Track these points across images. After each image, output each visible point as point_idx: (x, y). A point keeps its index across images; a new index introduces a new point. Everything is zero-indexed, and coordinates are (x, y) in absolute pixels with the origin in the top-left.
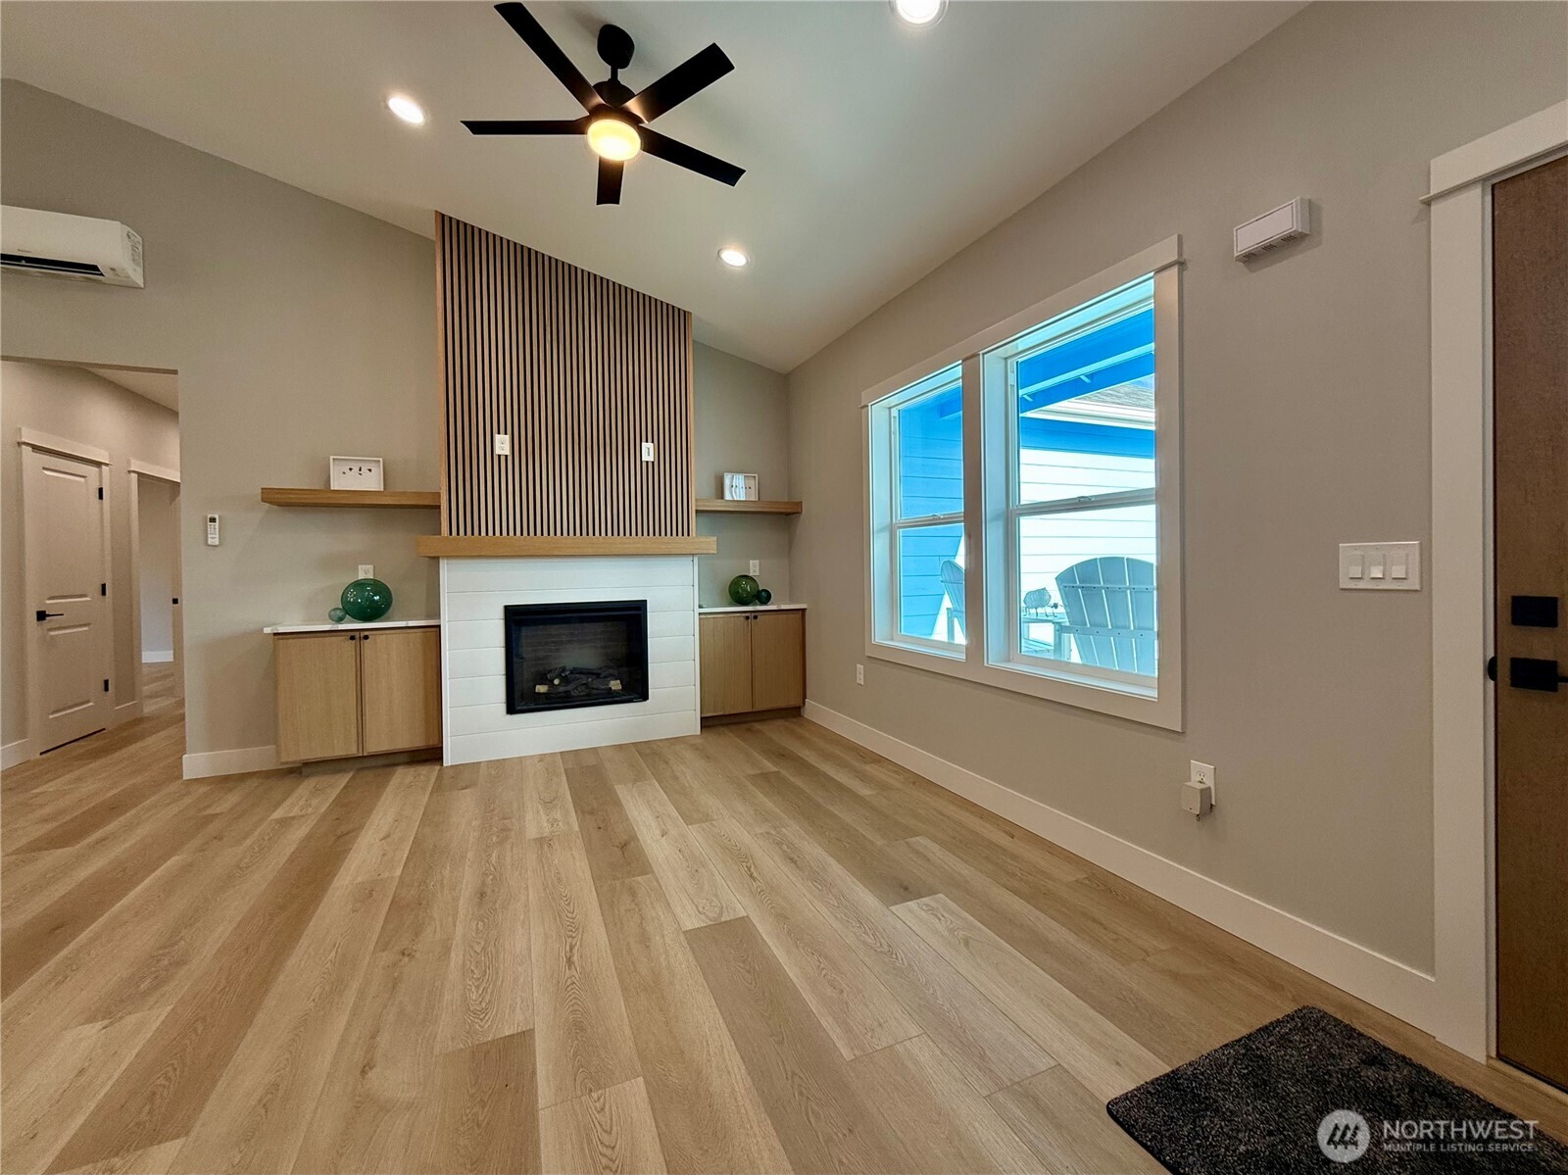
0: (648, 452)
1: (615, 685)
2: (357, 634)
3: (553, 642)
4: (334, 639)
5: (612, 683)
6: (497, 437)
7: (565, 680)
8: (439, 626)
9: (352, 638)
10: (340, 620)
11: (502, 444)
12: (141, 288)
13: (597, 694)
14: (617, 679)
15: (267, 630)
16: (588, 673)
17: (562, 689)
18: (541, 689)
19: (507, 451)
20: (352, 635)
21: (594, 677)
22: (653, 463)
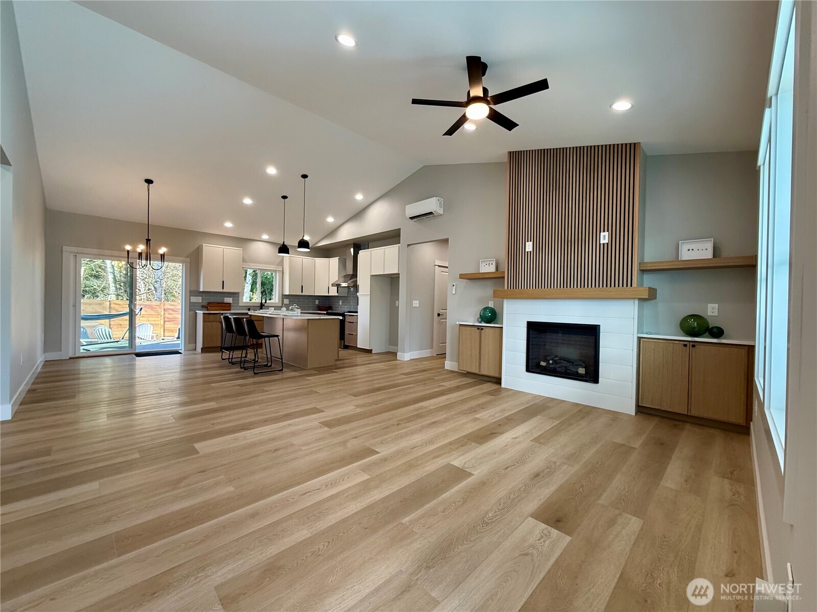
0: (605, 237)
1: (582, 371)
2: (480, 327)
3: (554, 342)
4: (473, 328)
5: (580, 369)
6: (527, 243)
7: (555, 362)
8: (502, 328)
9: (478, 329)
10: (480, 323)
11: (529, 247)
12: (442, 215)
13: (570, 373)
14: (583, 368)
15: (458, 323)
16: (569, 361)
17: (552, 366)
18: (543, 364)
19: (531, 249)
20: (479, 328)
21: (571, 364)
22: (608, 244)
